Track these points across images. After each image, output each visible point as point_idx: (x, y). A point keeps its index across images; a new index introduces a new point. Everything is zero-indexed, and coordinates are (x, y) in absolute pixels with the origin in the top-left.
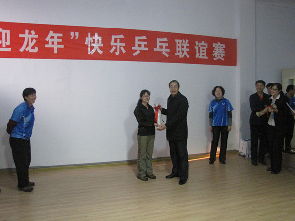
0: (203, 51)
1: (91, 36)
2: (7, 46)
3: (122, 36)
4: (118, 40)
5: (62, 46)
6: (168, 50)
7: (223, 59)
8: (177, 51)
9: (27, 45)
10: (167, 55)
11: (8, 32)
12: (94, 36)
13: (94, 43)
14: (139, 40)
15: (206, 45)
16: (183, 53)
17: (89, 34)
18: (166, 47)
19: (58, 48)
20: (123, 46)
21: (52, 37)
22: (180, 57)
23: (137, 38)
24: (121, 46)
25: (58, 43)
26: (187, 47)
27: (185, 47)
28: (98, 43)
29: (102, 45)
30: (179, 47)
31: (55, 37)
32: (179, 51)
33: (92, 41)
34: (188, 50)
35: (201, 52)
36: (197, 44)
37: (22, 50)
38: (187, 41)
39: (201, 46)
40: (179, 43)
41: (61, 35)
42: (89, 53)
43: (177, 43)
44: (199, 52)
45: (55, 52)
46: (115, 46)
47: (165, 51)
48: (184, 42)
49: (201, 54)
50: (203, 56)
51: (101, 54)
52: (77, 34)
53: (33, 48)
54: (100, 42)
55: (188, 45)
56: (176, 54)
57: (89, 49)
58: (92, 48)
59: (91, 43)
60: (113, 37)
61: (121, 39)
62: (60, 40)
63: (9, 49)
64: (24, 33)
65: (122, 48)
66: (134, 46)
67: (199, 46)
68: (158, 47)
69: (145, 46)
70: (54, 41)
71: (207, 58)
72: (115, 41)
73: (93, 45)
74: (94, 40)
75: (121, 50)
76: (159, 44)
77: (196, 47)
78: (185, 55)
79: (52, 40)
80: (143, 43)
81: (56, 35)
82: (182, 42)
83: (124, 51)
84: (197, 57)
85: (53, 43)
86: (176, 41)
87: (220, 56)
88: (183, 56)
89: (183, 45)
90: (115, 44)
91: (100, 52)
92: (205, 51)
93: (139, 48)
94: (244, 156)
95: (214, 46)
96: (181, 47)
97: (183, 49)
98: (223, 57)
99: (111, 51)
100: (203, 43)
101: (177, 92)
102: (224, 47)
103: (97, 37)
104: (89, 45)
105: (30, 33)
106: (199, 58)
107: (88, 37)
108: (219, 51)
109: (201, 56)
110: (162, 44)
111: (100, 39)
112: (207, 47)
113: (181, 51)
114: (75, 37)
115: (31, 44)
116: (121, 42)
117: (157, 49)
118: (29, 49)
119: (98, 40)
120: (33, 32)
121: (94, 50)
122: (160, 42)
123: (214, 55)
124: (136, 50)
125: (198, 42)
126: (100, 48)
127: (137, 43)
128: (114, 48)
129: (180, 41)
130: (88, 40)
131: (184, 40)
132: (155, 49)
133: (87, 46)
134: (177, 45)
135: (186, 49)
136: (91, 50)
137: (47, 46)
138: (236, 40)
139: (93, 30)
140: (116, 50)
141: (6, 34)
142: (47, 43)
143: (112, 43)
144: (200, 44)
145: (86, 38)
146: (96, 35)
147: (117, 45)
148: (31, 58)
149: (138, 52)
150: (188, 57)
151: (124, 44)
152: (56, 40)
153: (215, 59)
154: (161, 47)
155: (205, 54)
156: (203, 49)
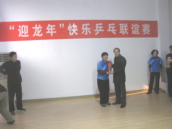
0: (136, 29)
1: (71, 25)
2: (27, 34)
3: (88, 24)
4: (86, 27)
5: (55, 32)
6: (115, 30)
7: (149, 34)
8: (121, 31)
9: (37, 33)
10: (115, 33)
11: (27, 26)
12: (73, 25)
13: (73, 29)
14: (98, 26)
15: (138, 26)
16: (124, 31)
17: (70, 24)
18: (114, 29)
19: (53, 33)
20: (90, 30)
21: (50, 28)
22: (123, 34)
23: (97, 25)
24: (88, 30)
25: (53, 30)
26: (127, 28)
27: (126, 28)
28: (75, 29)
29: (77, 30)
30: (122, 28)
31: (51, 27)
32: (122, 31)
33: (72, 28)
34: (127, 29)
35: (135, 30)
36: (133, 26)
37: (34, 35)
38: (127, 24)
39: (135, 26)
40: (122, 26)
41: (54, 26)
42: (70, 35)
43: (121, 26)
44: (134, 30)
45: (52, 35)
46: (84, 30)
47: (114, 31)
48: (125, 25)
49: (135, 31)
50: (137, 32)
51: (77, 35)
52: (63, 25)
53: (40, 34)
54: (76, 28)
55: (127, 27)
56: (120, 32)
57: (70, 33)
58: (72, 32)
59: (71, 29)
60: (83, 25)
61: (88, 26)
62: (54, 29)
63: (28, 36)
64: (35, 26)
65: (89, 31)
66: (96, 29)
67: (134, 27)
68: (109, 29)
69: (102, 29)
70: (51, 30)
71: (139, 33)
72: (85, 27)
73: (72, 30)
74: (73, 27)
75: (88, 32)
76: (110, 27)
77: (132, 28)
78: (126, 33)
79: (50, 29)
80: (100, 27)
81: (52, 26)
82: (124, 25)
83: (90, 33)
84: (133, 33)
85: (50, 31)
86: (120, 24)
87: (147, 32)
88: (124, 33)
89: (124, 27)
90: (85, 29)
91: (76, 34)
92: (138, 29)
93: (99, 30)
94: (164, 91)
95: (143, 26)
96: (123, 28)
97: (124, 29)
98: (149, 32)
99: (83, 33)
100: (136, 25)
101: (119, 55)
102: (149, 26)
103: (74, 26)
104: (70, 30)
105: (38, 26)
106: (134, 34)
107: (69, 26)
108: (146, 29)
109: (135, 32)
110: (111, 27)
111: (76, 26)
112: (139, 27)
113: (123, 30)
114: (62, 26)
115: (39, 32)
116: (88, 28)
117: (109, 30)
118: (38, 35)
119: (75, 27)
120: (39, 25)
121: (73, 33)
122: (111, 26)
123: (143, 31)
124: (97, 32)
125: (133, 25)
126: (76, 31)
127: (97, 27)
128: (84, 31)
129: (122, 25)
130: (69, 28)
131: (124, 24)
132: (108, 30)
133: (69, 31)
134: (121, 27)
135: (126, 29)
136: (71, 33)
137: (47, 32)
138: (156, 22)
139: (72, 22)
140: (85, 32)
141: (26, 28)
142: (47, 31)
143: (83, 29)
144: (134, 26)
145: (68, 27)
146: (74, 24)
147: (86, 29)
148: (39, 40)
149: (98, 33)
150: (127, 33)
151: (90, 29)
152: (52, 29)
153: (144, 34)
154: (111, 29)
155: (138, 31)
156: (136, 28)
